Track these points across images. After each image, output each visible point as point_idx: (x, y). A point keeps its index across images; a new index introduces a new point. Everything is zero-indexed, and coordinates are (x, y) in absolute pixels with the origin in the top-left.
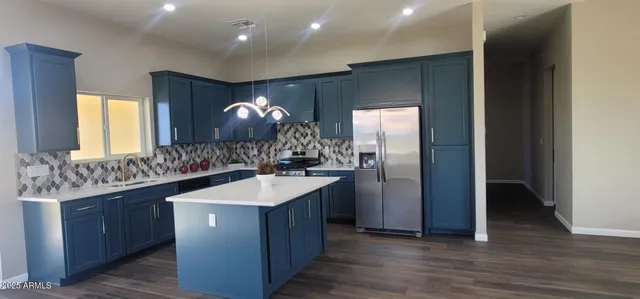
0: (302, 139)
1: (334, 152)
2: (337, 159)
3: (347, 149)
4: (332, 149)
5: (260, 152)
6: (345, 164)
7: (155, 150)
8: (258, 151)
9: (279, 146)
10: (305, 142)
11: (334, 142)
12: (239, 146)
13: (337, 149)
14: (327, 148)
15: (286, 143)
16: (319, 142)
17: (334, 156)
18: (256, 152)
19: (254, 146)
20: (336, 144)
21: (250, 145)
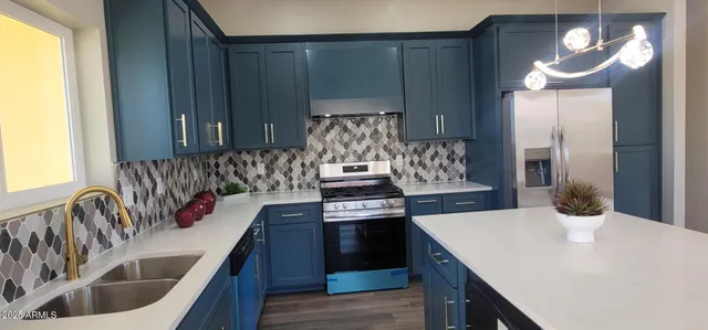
0: (355, 146)
1: (412, 163)
2: (416, 175)
3: (432, 159)
4: (408, 159)
5: (270, 170)
6: (429, 182)
7: (118, 173)
8: (267, 167)
9: (310, 157)
10: (360, 148)
11: (411, 147)
12: (222, 160)
13: (416, 159)
14: (399, 157)
15: (325, 151)
16: (385, 148)
17: (412, 171)
18: (261, 170)
19: (258, 158)
20: (415, 151)
21: (249, 159)
